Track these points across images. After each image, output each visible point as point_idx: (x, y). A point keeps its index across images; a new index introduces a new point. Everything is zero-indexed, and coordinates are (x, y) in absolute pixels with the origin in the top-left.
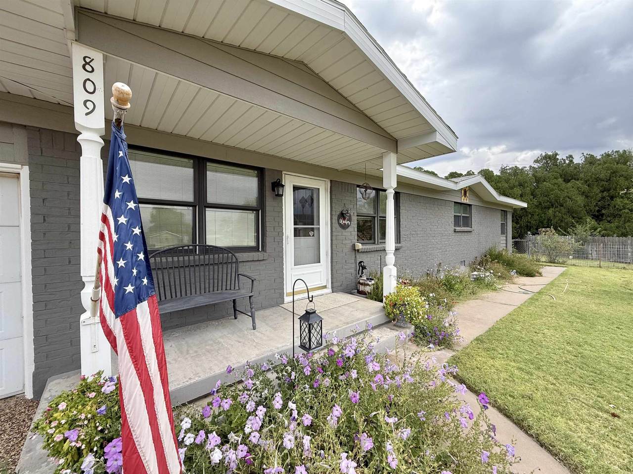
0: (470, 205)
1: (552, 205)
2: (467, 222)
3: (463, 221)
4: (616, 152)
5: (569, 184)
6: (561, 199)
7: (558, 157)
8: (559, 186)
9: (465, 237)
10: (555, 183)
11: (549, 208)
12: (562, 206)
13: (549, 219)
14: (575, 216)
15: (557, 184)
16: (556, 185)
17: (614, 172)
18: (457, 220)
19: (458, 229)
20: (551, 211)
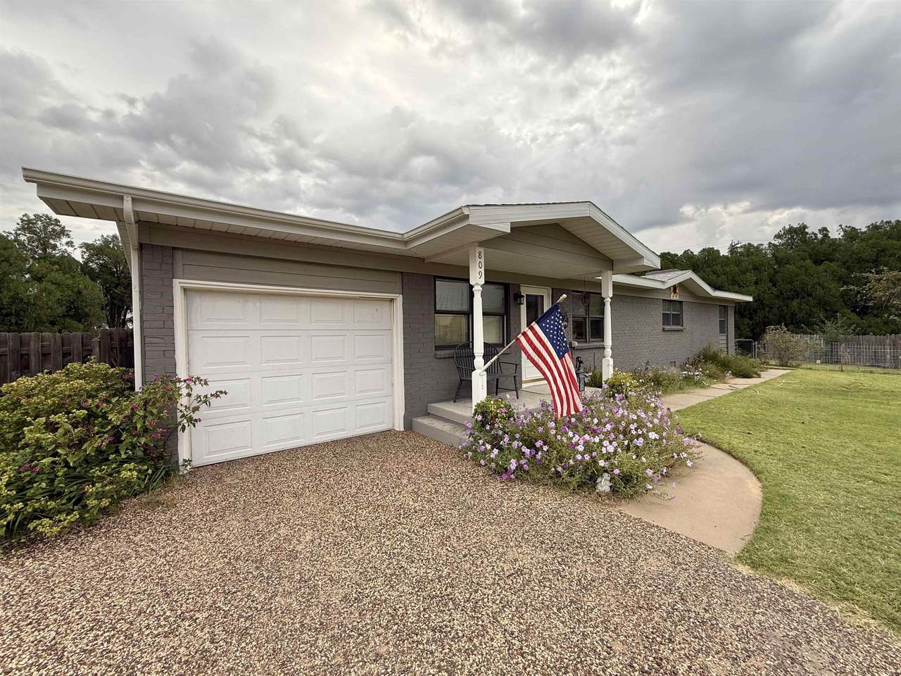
0: (681, 302)
1: (798, 295)
2: (677, 320)
3: (673, 318)
4: (887, 222)
5: (821, 268)
6: (809, 287)
7: (807, 230)
8: (807, 270)
9: (675, 336)
10: (802, 266)
11: (793, 299)
12: (810, 295)
13: (793, 314)
14: (829, 308)
15: (805, 267)
16: (803, 269)
17: (883, 251)
18: (666, 319)
19: (667, 327)
20: (795, 303)
